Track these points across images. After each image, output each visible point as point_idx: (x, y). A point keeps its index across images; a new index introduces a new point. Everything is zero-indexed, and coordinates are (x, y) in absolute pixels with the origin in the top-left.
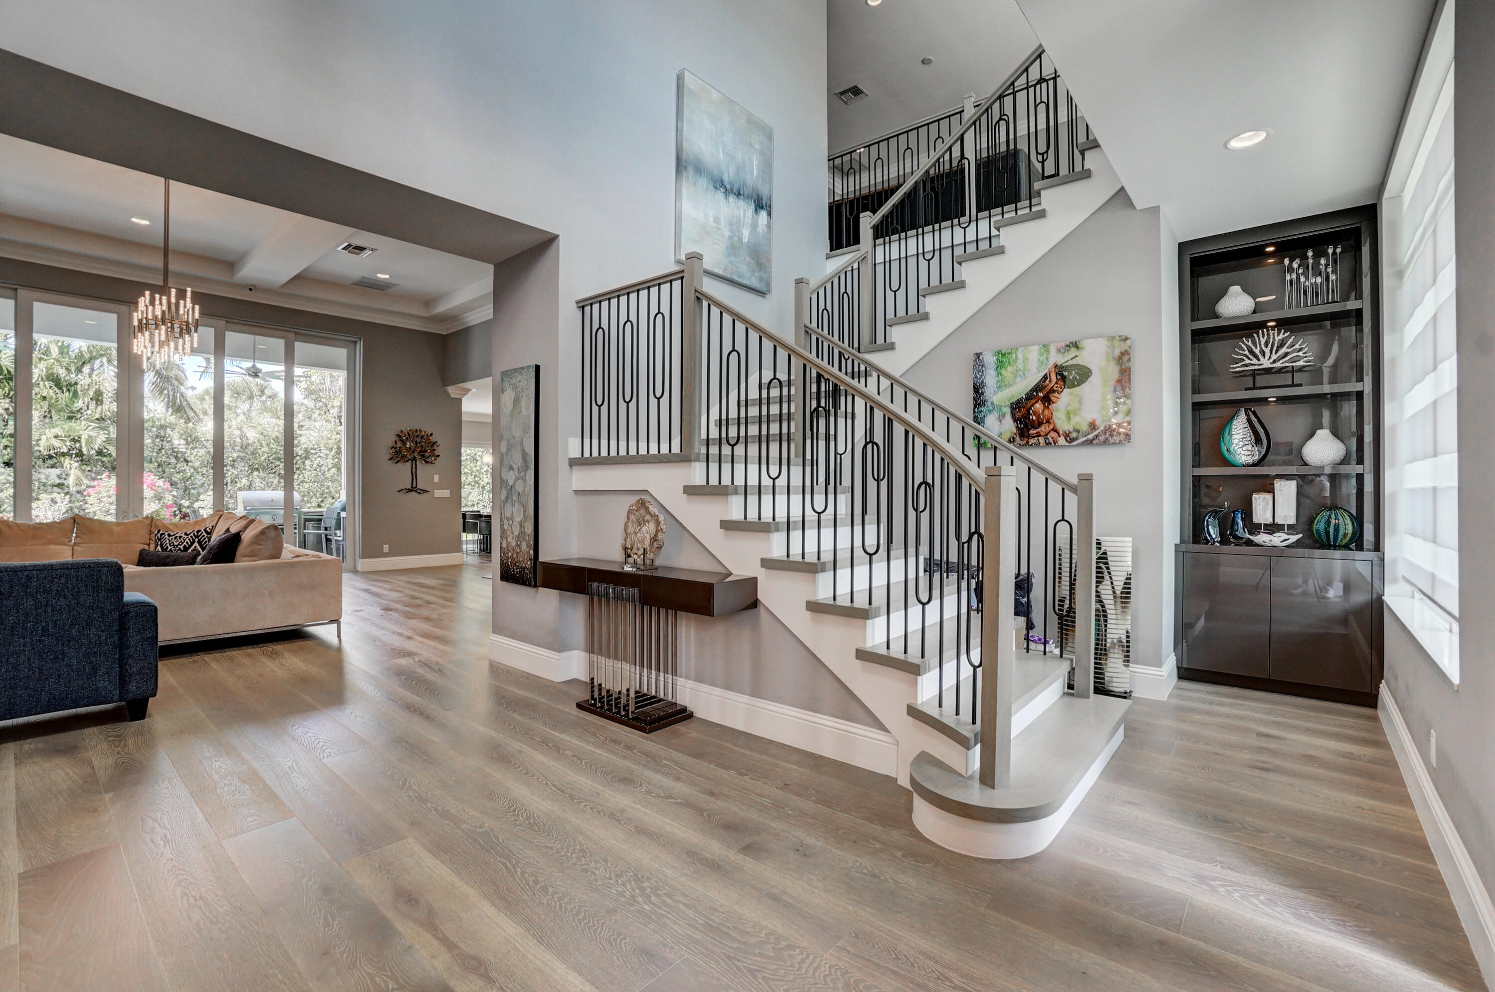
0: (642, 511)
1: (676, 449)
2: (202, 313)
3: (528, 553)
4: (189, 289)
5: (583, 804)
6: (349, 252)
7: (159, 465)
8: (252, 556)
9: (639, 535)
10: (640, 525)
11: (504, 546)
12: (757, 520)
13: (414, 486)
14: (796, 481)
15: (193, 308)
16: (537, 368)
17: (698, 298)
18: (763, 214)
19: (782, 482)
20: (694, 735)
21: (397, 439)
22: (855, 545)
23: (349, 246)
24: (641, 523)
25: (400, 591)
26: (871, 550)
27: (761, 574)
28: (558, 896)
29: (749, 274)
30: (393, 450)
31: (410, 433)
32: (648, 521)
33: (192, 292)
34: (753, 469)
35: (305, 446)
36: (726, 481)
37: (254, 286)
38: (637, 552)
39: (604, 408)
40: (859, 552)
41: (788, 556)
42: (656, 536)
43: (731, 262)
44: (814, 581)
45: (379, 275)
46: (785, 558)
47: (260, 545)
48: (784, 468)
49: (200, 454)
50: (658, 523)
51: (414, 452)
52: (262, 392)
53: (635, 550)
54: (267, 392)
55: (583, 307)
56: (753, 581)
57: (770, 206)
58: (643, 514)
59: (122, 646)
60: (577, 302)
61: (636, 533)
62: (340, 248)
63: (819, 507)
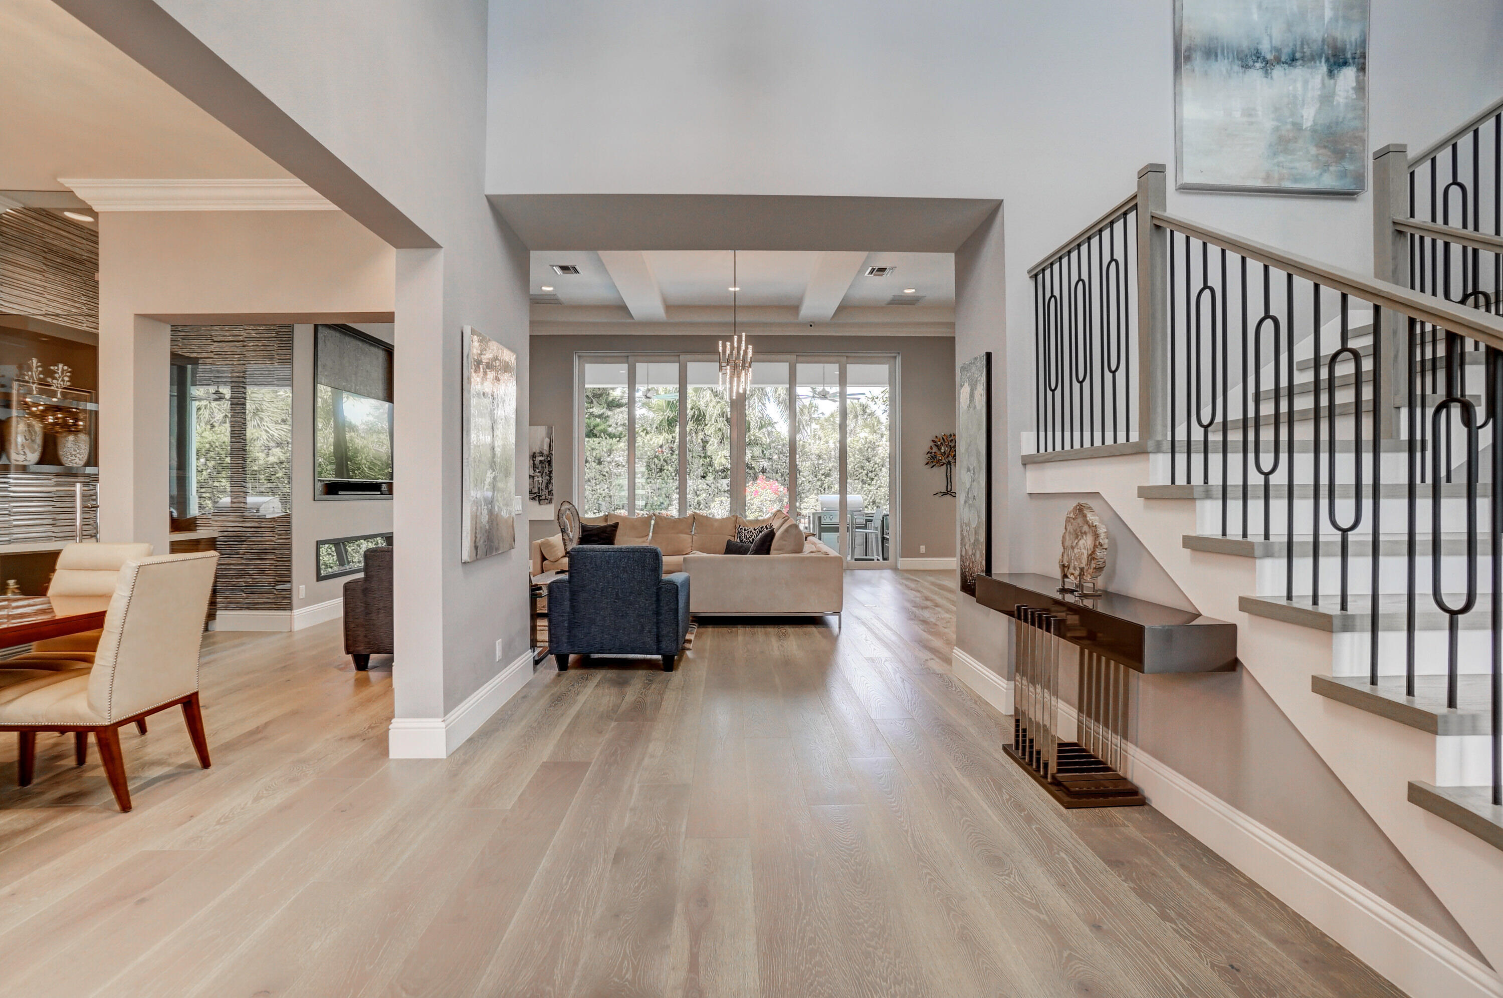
0: (1080, 520)
1: (1134, 437)
2: (754, 352)
3: (981, 563)
4: (744, 334)
5: (925, 871)
6: (875, 275)
7: (782, 475)
8: (780, 550)
9: (1076, 550)
10: (1077, 537)
11: (963, 554)
12: (1240, 538)
13: (949, 490)
14: (1304, 475)
15: (747, 348)
16: (989, 356)
17: (1158, 227)
18: (1348, 75)
19: (1279, 478)
20: (1131, 831)
21: (932, 444)
22: (1418, 590)
23: (873, 270)
24: (1078, 534)
25: (919, 591)
26: (1457, 604)
27: (1242, 620)
28: (819, 969)
29: (1316, 172)
30: (929, 455)
31: (945, 438)
32: (1085, 533)
33: (746, 336)
34: (1235, 460)
35: (882, 455)
36: (1197, 479)
37: (813, 322)
38: (1074, 572)
39: (1058, 392)
40: (1425, 604)
41: (1289, 597)
42: (1093, 552)
43: (1278, 164)
44: (1329, 645)
45: (906, 291)
46: (1284, 602)
47: (785, 541)
48: (1284, 457)
49: (807, 465)
50: (1096, 536)
51: (948, 457)
52: (864, 411)
53: (1071, 570)
54: (868, 411)
55: (1036, 276)
56: (1230, 631)
57: (1363, 56)
58: (1081, 524)
59: (657, 613)
60: (1029, 272)
61: (1073, 548)
62: (866, 274)
63: (1345, 520)
